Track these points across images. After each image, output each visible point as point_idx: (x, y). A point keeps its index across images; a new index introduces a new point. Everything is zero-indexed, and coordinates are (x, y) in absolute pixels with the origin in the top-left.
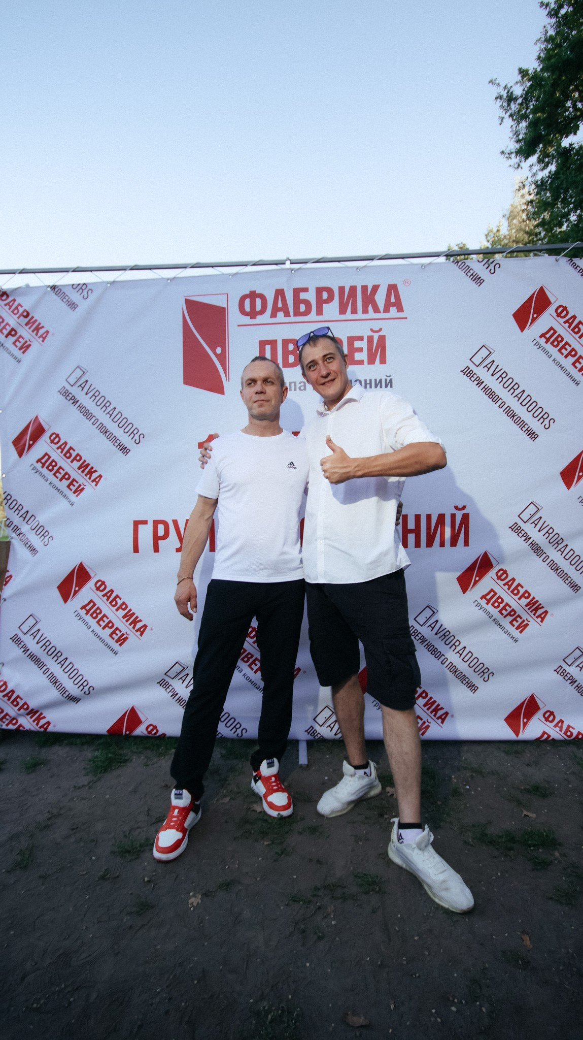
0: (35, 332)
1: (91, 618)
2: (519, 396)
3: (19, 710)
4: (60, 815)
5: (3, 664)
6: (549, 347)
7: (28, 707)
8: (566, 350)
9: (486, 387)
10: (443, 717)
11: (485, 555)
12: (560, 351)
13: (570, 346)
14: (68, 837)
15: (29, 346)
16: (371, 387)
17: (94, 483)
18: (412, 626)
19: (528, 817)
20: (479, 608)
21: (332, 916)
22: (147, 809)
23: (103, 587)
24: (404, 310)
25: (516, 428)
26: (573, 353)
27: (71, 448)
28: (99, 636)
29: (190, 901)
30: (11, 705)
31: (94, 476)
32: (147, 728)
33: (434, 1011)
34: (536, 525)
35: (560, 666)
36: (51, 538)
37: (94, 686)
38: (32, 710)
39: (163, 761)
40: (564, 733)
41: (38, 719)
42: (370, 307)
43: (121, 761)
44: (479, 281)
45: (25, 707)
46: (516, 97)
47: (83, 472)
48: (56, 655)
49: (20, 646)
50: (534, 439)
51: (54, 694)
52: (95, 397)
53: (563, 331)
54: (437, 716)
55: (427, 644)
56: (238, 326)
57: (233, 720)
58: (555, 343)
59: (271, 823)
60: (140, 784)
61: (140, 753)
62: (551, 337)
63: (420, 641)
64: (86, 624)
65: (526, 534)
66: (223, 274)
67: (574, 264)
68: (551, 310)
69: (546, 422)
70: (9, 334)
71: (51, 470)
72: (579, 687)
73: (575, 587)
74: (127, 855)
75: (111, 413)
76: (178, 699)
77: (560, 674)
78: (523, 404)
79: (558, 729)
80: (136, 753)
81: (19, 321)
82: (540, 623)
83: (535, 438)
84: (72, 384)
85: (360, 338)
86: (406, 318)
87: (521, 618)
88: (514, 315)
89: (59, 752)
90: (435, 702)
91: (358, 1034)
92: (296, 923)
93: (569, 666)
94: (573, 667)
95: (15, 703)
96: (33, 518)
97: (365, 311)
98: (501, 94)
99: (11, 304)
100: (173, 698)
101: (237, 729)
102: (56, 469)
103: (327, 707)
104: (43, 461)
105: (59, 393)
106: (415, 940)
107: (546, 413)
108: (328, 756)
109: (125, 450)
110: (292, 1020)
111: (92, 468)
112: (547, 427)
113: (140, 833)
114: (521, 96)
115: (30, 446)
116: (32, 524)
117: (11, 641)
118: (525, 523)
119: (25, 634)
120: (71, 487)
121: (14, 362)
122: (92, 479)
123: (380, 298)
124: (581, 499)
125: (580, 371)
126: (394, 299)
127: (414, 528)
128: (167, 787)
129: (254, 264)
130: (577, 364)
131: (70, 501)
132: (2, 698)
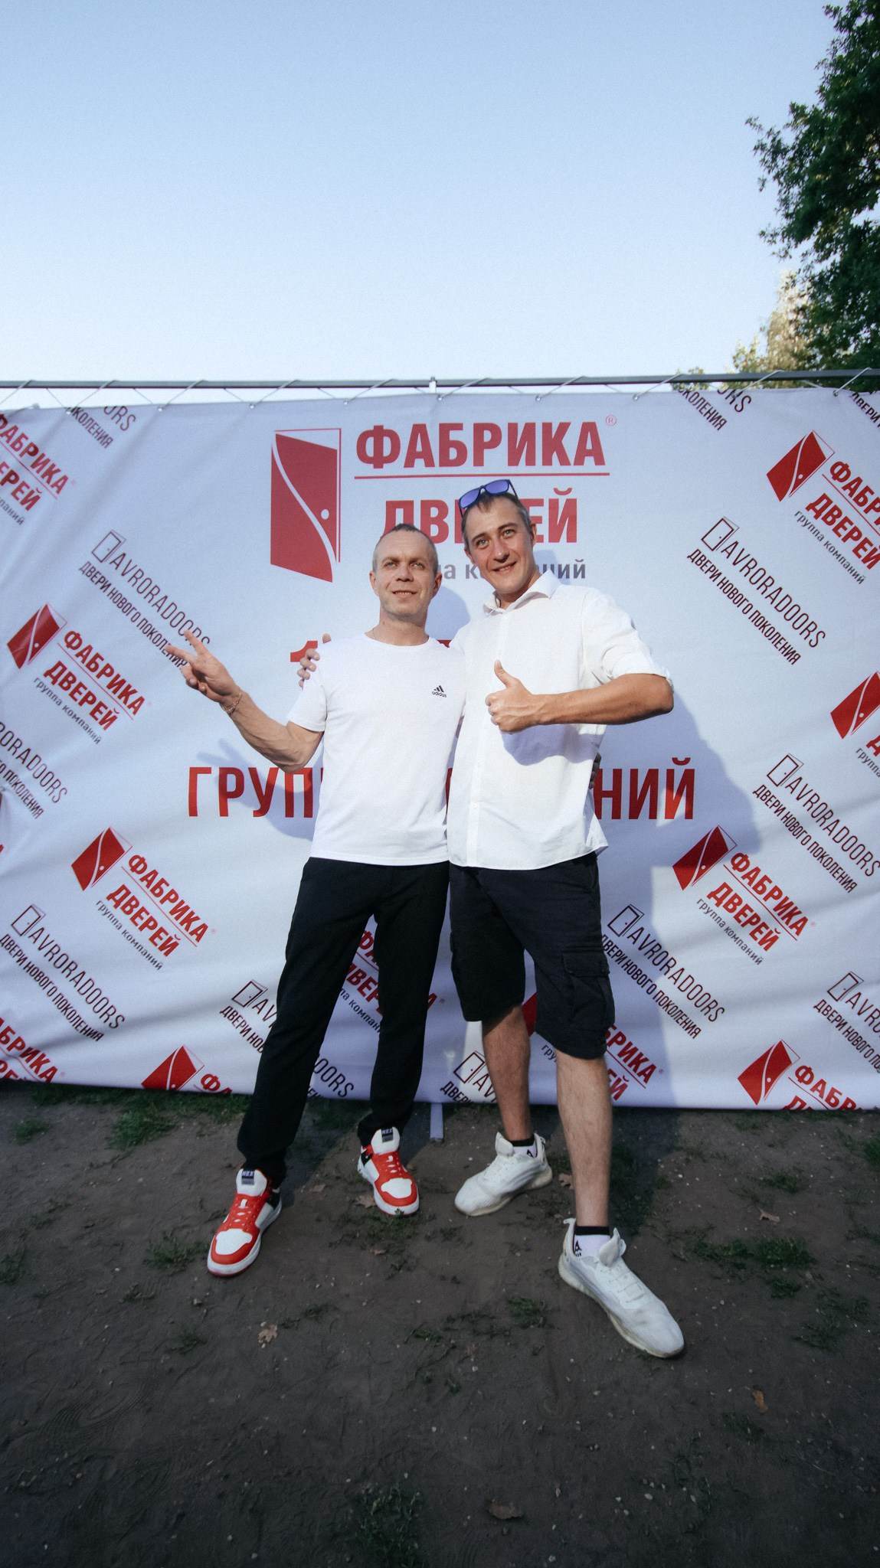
0: (47, 477)
1: (121, 912)
2: (773, 596)
3: (9, 1049)
4: (67, 1205)
6: (819, 524)
7: (23, 1046)
8: (845, 529)
9: (724, 582)
10: (647, 1073)
11: (717, 832)
12: (835, 530)
13: (851, 524)
14: (82, 1237)
15: (37, 498)
17: (132, 710)
18: (605, 935)
19: (768, 1222)
20: (706, 911)
21: (472, 1360)
22: (199, 1200)
23: (142, 866)
24: (606, 463)
25: (768, 644)
26: (855, 534)
27: (97, 656)
28: (134, 940)
29: (261, 1335)
31: (132, 698)
32: (203, 1081)
33: (619, 1499)
34: (793, 789)
35: (823, 1001)
36: (64, 791)
37: (124, 1016)
38: (30, 1049)
39: (226, 1131)
40: (826, 1100)
41: (38, 1064)
42: (555, 457)
43: (162, 1128)
44: (718, 422)
45: (19, 1044)
46: (785, 149)
47: (115, 692)
48: (68, 967)
49: (14, 953)
50: (793, 660)
51: (62, 1026)
52: (137, 579)
53: (841, 500)
54: (639, 1071)
55: (626, 964)
56: (356, 478)
57: (332, 1071)
58: (830, 519)
59: (386, 1223)
60: (190, 1162)
61: (191, 1116)
62: (824, 509)
63: (616, 958)
64: (115, 921)
65: (777, 803)
66: (334, 399)
67: (861, 402)
68: (824, 469)
69: (813, 636)
70: (7, 479)
71: (66, 689)
72: (849, 1033)
73: (848, 884)
74: (168, 1266)
75: (159, 604)
76: (252, 1036)
77: (823, 1013)
78: (779, 608)
79: (816, 1094)
80: (186, 1116)
81: (22, 460)
82: (796, 936)
83: (796, 660)
84: (101, 559)
85: (539, 503)
86: (608, 474)
87: (767, 928)
88: (768, 475)
89: (68, 1114)
90: (635, 1050)
91: (505, 1531)
92: (419, 1369)
93: (837, 1000)
94: (842, 1003)
95: (3, 1039)
96: (37, 760)
97: (547, 461)
98: (764, 142)
99: (10, 434)
100: (244, 1036)
101: (338, 1084)
102: (74, 686)
103: (474, 1053)
104: (55, 674)
105: (81, 572)
106: (595, 1396)
107: (813, 622)
108: (473, 1127)
110: (408, 1511)
111: (129, 687)
112: (813, 643)
113: (188, 1233)
114: (793, 148)
115: (35, 651)
116: (35, 770)
118: (777, 786)
119: (21, 935)
120: (97, 714)
121: (13, 521)
122: (129, 703)
123: (570, 442)
124: (860, 752)
125: (864, 561)
126: (591, 446)
127: (611, 789)
128: (230, 1166)
129: (382, 386)
130: (861, 552)
131: (94, 736)
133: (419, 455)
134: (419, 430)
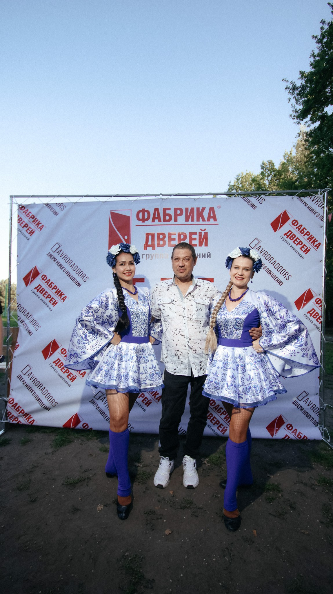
0: (37, 225)
1: (58, 367)
2: (273, 263)
3: (19, 413)
4: (38, 466)
5: (12, 390)
6: (288, 240)
8: (297, 241)
12: (294, 242)
13: (299, 240)
14: (42, 477)
15: (34, 232)
17: (63, 300)
19: (269, 477)
22: (80, 465)
23: (65, 352)
24: (217, 220)
25: (272, 279)
26: (301, 243)
27: (52, 283)
28: (62, 377)
29: (98, 508)
30: (15, 411)
31: (63, 296)
32: (83, 425)
35: (296, 401)
36: (39, 327)
37: (58, 402)
38: (26, 413)
40: (297, 436)
41: (29, 418)
42: (201, 219)
43: (69, 441)
44: (254, 207)
45: (23, 412)
47: (57, 294)
48: (39, 386)
49: (22, 381)
50: (281, 285)
51: (37, 406)
52: (65, 258)
53: (296, 232)
56: (136, 226)
58: (292, 238)
60: (78, 453)
61: (79, 438)
62: (289, 235)
64: (55, 370)
66: (130, 200)
67: (301, 200)
68: (290, 222)
69: (287, 276)
70: (24, 226)
71: (42, 293)
72: (305, 412)
74: (70, 486)
75: (72, 266)
76: (100, 410)
77: (295, 405)
78: (276, 267)
79: (294, 434)
81: (30, 220)
84: (54, 251)
85: (195, 233)
86: (218, 224)
88: (271, 224)
89: (38, 436)
93: (300, 401)
94: (302, 402)
95: (17, 410)
96: (31, 316)
97: (198, 220)
98: (290, 86)
99: (26, 212)
100: (97, 410)
102: (44, 292)
104: (38, 288)
105: (47, 256)
107: (287, 272)
109: (78, 284)
110: (140, 560)
111: (62, 293)
112: (287, 279)
113: (76, 476)
115: (32, 281)
116: (30, 319)
117: (17, 378)
119: (24, 375)
120: (51, 302)
121: (26, 239)
122: (62, 298)
123: (206, 214)
124: (305, 315)
125: (304, 252)
126: (212, 215)
128: (91, 455)
129: (144, 196)
130: (303, 249)
131: (50, 309)
132: (11, 407)
133: (157, 218)
134: (156, 210)
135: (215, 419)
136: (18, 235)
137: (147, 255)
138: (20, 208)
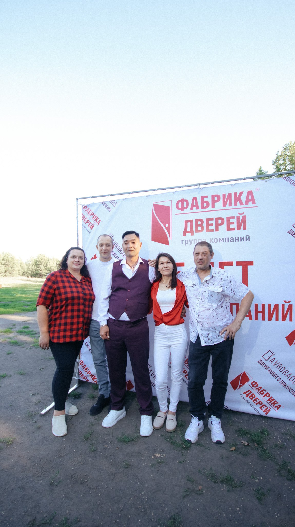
0: (96, 221)
3: (87, 373)
7: (90, 373)
10: (278, 407)
15: (94, 226)
16: (238, 241)
18: (261, 360)
24: (256, 203)
30: (84, 371)
38: (92, 374)
42: (238, 203)
45: (89, 373)
54: (275, 406)
55: (269, 370)
56: (176, 214)
66: (170, 192)
70: (87, 222)
81: (90, 217)
85: (233, 218)
86: (257, 207)
90: (274, 399)
95: (86, 370)
97: (236, 204)
99: (87, 210)
117: (85, 345)
121: (88, 233)
123: (243, 198)
126: (251, 198)
127: (261, 311)
129: (183, 187)
132: (82, 368)
133: (195, 206)
134: (195, 199)
135: (257, 400)
136: (83, 229)
137: (186, 240)
138: (83, 207)
